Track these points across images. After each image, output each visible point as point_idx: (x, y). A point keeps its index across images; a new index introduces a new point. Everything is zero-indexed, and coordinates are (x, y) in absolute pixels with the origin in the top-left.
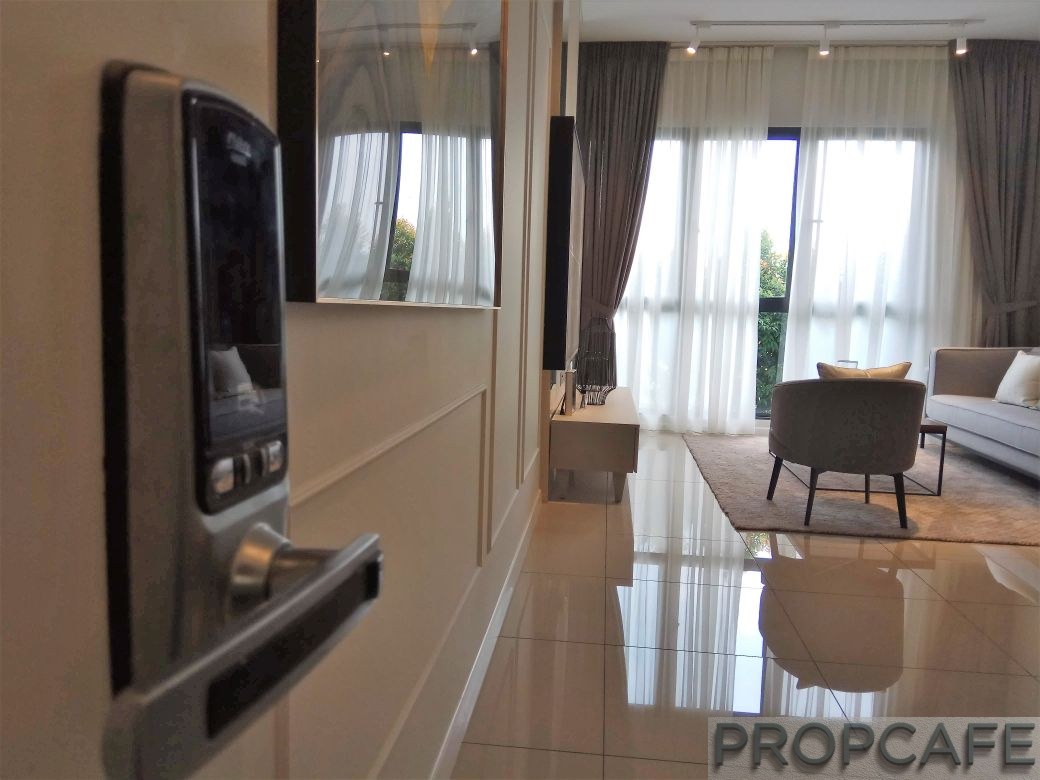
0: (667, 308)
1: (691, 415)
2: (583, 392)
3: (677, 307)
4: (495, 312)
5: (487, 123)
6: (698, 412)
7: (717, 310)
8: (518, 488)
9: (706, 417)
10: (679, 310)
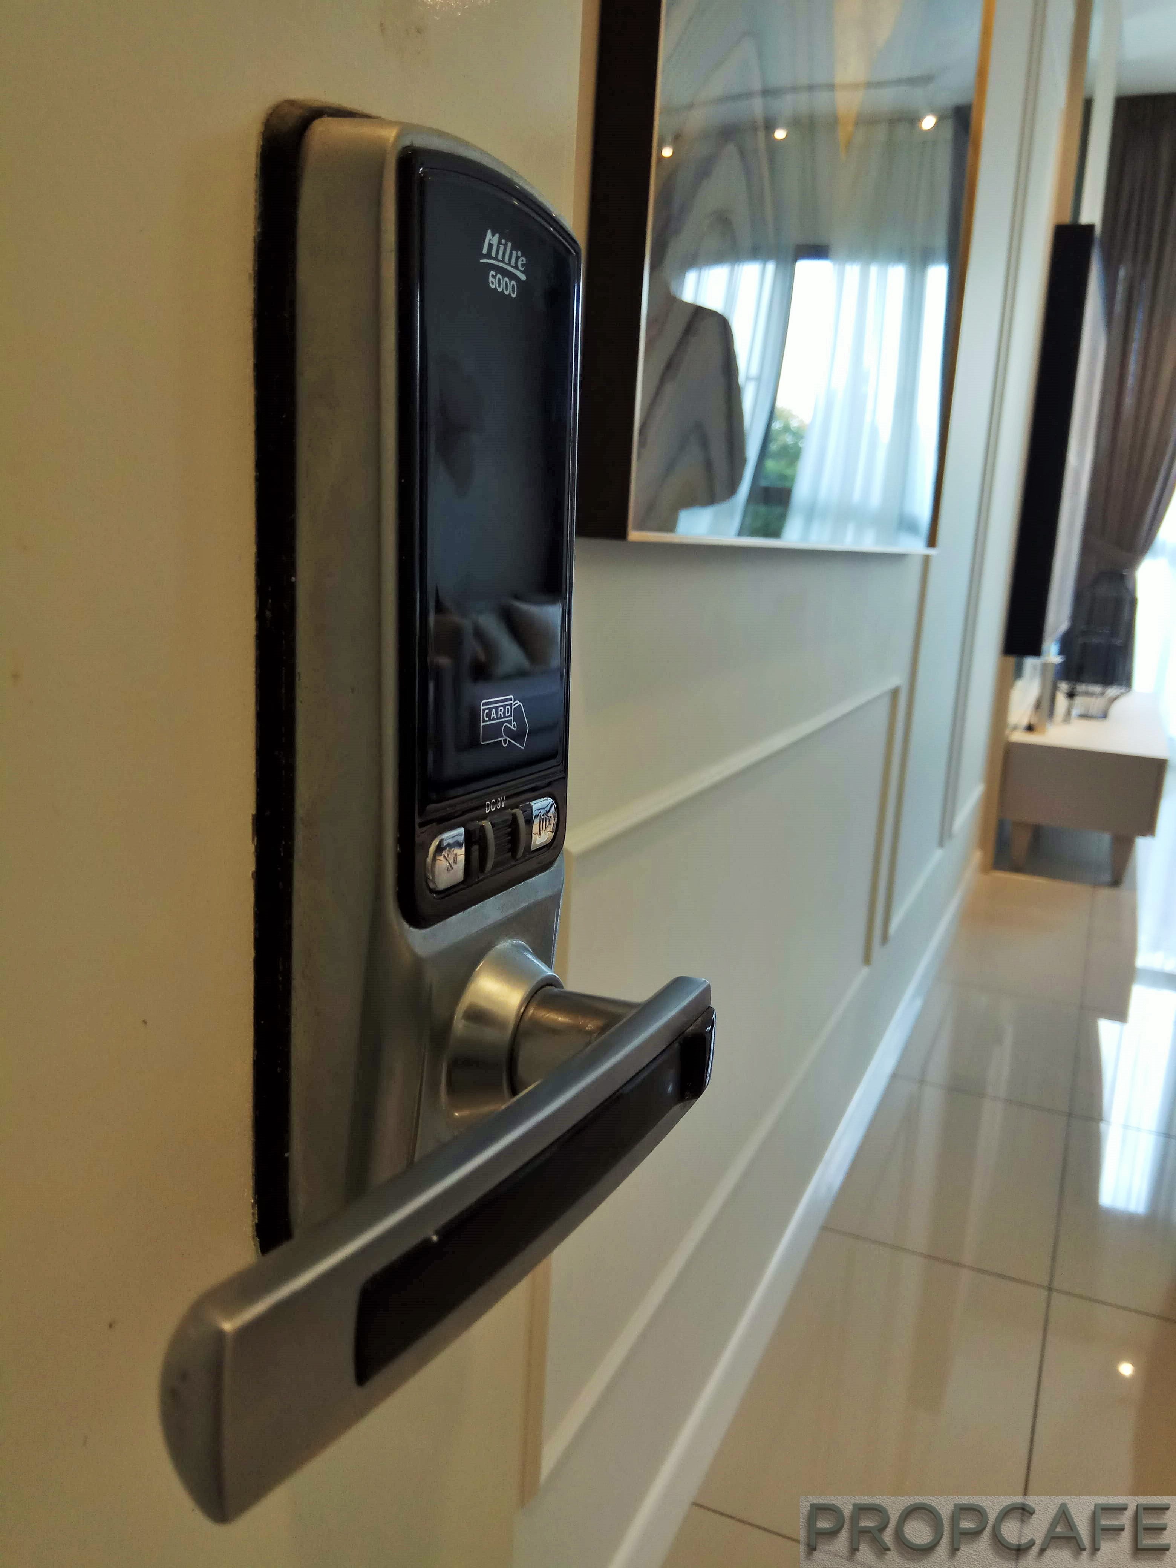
2: (1071, 695)
4: (927, 559)
5: (940, 240)
8: (941, 844)
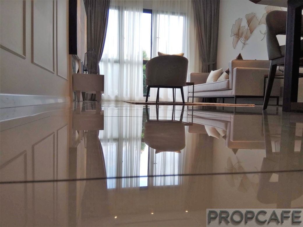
0: (116, 62)
1: (124, 95)
3: (119, 62)
6: (127, 95)
7: (131, 63)
9: (129, 96)
10: (119, 63)
